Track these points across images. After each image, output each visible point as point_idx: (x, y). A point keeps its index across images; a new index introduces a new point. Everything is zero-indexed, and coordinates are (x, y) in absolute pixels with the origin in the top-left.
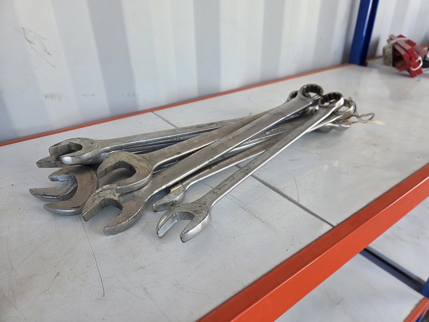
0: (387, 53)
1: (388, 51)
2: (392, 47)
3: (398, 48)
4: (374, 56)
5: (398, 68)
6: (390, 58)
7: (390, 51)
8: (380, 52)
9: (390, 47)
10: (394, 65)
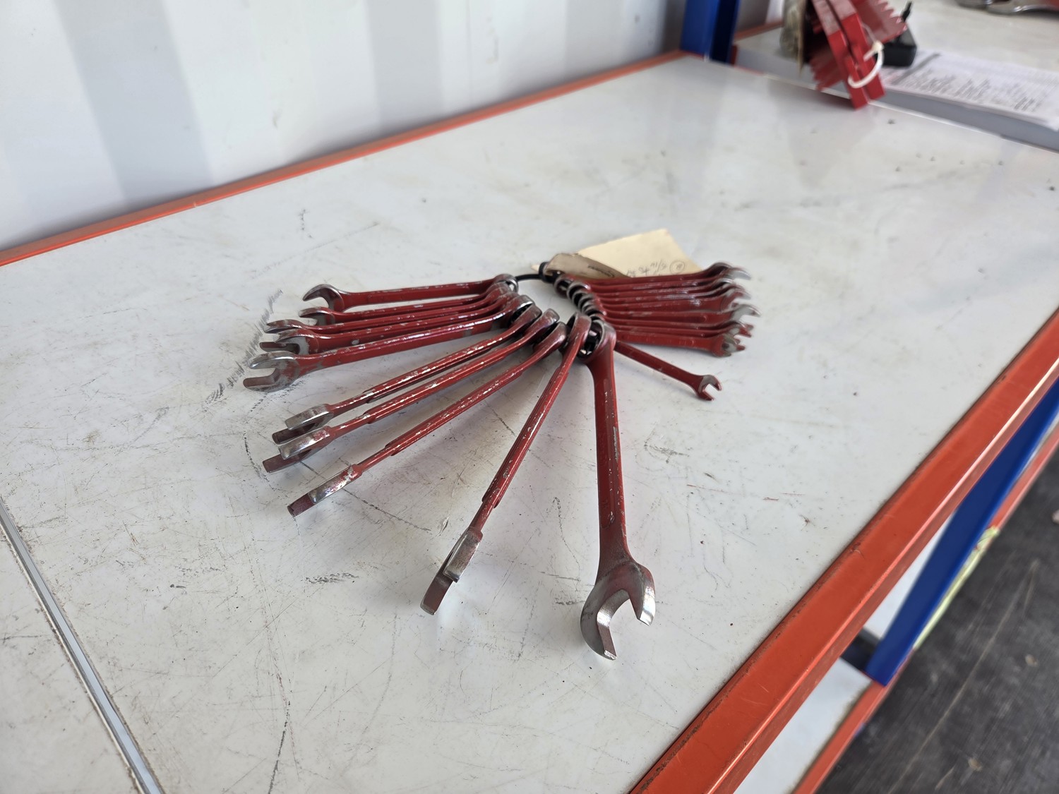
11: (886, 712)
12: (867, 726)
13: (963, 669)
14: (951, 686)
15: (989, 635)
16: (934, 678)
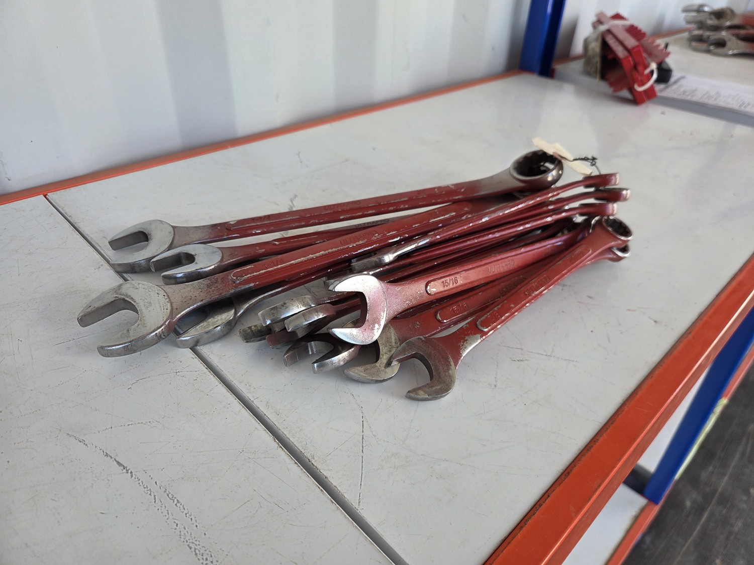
0: (590, 53)
1: (593, 49)
2: (600, 39)
3: (611, 42)
4: (567, 57)
5: (611, 84)
6: (597, 63)
7: (596, 47)
8: (578, 47)
9: (597, 40)
10: (603, 77)
11: (657, 526)
12: (644, 535)
13: (707, 498)
14: (699, 510)
15: (724, 475)
16: (688, 503)
